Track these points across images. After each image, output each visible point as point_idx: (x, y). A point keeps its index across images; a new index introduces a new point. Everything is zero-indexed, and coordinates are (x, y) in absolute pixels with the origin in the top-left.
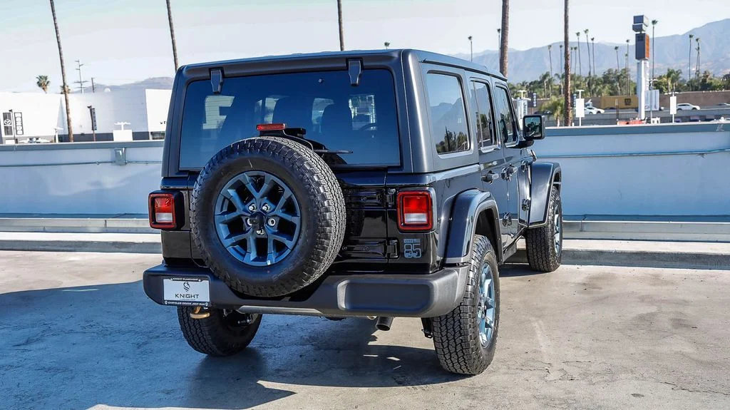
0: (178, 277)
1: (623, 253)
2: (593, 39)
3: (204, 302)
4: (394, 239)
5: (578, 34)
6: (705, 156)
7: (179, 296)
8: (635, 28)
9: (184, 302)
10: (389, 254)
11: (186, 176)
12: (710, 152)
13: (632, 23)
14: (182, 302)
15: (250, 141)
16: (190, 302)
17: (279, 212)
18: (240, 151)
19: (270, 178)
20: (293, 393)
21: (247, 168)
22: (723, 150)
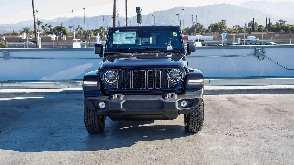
1: (230, 90)
2: (119, 15)
6: (246, 57)
8: (137, 12)
12: (247, 55)
13: (136, 10)
22: (251, 55)
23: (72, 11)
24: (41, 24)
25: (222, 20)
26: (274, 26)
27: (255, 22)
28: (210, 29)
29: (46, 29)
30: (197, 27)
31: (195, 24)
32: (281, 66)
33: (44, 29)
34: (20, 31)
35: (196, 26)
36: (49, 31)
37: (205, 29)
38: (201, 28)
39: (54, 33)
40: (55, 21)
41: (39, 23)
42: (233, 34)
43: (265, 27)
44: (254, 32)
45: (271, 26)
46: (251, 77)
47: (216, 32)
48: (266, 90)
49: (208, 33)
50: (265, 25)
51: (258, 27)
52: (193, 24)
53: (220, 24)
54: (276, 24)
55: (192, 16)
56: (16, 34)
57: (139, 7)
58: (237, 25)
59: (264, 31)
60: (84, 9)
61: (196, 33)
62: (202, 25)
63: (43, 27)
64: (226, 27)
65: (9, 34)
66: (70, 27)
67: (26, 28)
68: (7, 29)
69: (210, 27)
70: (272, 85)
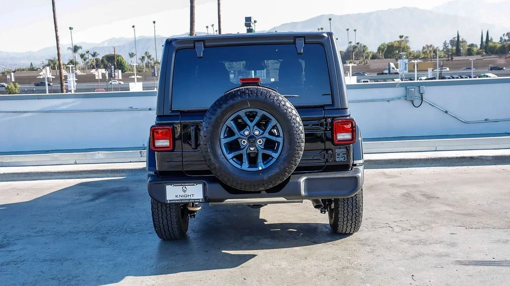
0: (177, 183)
3: (199, 199)
4: (330, 150)
5: (207, 27)
6: (390, 102)
7: (178, 196)
8: (246, 25)
9: (183, 200)
10: (327, 160)
11: (179, 114)
12: (393, 99)
13: (245, 21)
14: (181, 200)
15: (247, 89)
16: (187, 200)
17: (266, 135)
18: (241, 96)
19: (261, 113)
20: (256, 255)
21: (245, 107)
22: (399, 98)
23: (133, 27)
24: (80, 51)
25: (401, 37)
26: (496, 44)
27: (462, 39)
28: (379, 53)
29: (87, 60)
30: (357, 50)
31: (353, 44)
32: (452, 118)
33: (85, 60)
34: (43, 64)
35: (355, 47)
36: (94, 64)
37: (370, 52)
38: (364, 51)
39: (102, 66)
40: (106, 45)
41: (76, 49)
42: (413, 61)
43: (479, 47)
44: (460, 56)
45: (490, 44)
46: (401, 137)
47: (390, 58)
48: (420, 160)
49: (376, 60)
50: (480, 43)
51: (467, 48)
52: (350, 45)
53: (398, 43)
54: (500, 41)
55: (348, 30)
56: (34, 70)
57: (250, 16)
58: (429, 45)
59: (478, 53)
60: (154, 22)
61: (355, 60)
62: (364, 46)
63: (82, 56)
64: (408, 48)
65: (23, 70)
66: (130, 55)
67: (53, 59)
68: (22, 62)
69: (379, 49)
70: (436, 151)
